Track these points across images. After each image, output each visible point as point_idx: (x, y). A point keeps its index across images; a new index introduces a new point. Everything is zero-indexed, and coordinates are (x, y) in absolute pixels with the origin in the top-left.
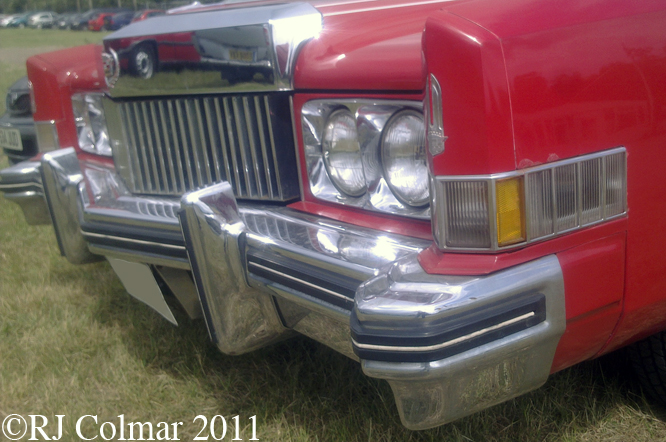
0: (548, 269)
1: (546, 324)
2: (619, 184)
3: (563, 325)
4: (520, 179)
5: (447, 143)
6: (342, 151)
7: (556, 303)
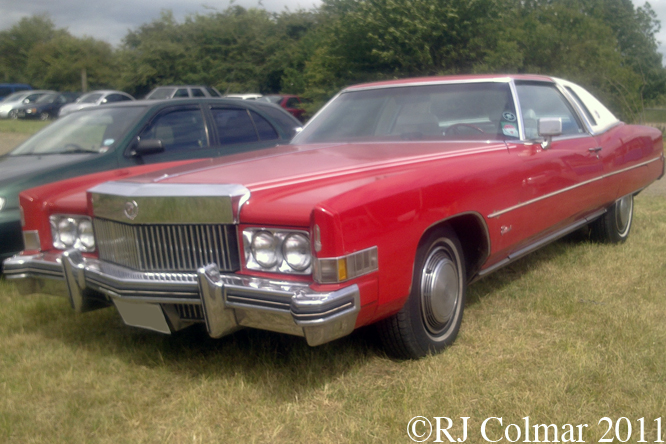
0: (354, 288)
1: (355, 307)
2: (375, 259)
3: (360, 308)
4: (345, 259)
5: (322, 247)
6: (263, 248)
7: (357, 300)
